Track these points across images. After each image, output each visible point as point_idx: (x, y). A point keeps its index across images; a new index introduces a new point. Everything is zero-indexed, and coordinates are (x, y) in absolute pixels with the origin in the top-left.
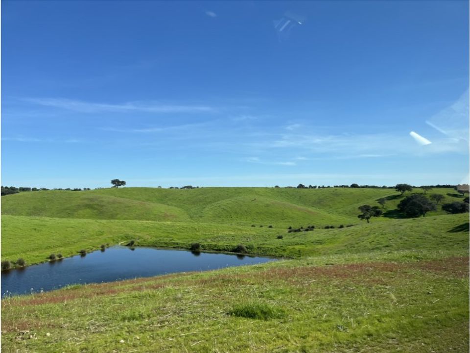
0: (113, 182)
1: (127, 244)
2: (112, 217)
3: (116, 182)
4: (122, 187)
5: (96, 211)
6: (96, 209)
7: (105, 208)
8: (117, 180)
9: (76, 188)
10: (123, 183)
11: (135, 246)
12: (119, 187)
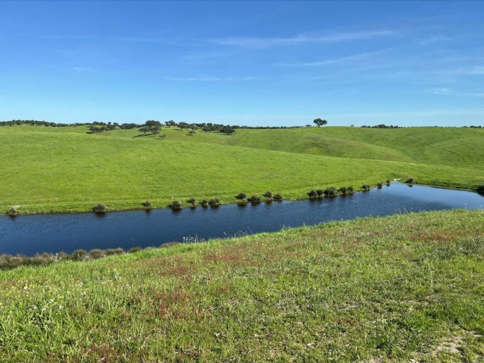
0: (316, 121)
1: (406, 181)
2: (340, 155)
3: (319, 122)
4: (323, 126)
5: (322, 149)
6: (321, 147)
7: (330, 147)
8: (319, 119)
9: (274, 126)
10: (325, 122)
11: (414, 183)
12: (321, 126)
